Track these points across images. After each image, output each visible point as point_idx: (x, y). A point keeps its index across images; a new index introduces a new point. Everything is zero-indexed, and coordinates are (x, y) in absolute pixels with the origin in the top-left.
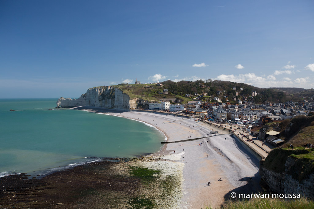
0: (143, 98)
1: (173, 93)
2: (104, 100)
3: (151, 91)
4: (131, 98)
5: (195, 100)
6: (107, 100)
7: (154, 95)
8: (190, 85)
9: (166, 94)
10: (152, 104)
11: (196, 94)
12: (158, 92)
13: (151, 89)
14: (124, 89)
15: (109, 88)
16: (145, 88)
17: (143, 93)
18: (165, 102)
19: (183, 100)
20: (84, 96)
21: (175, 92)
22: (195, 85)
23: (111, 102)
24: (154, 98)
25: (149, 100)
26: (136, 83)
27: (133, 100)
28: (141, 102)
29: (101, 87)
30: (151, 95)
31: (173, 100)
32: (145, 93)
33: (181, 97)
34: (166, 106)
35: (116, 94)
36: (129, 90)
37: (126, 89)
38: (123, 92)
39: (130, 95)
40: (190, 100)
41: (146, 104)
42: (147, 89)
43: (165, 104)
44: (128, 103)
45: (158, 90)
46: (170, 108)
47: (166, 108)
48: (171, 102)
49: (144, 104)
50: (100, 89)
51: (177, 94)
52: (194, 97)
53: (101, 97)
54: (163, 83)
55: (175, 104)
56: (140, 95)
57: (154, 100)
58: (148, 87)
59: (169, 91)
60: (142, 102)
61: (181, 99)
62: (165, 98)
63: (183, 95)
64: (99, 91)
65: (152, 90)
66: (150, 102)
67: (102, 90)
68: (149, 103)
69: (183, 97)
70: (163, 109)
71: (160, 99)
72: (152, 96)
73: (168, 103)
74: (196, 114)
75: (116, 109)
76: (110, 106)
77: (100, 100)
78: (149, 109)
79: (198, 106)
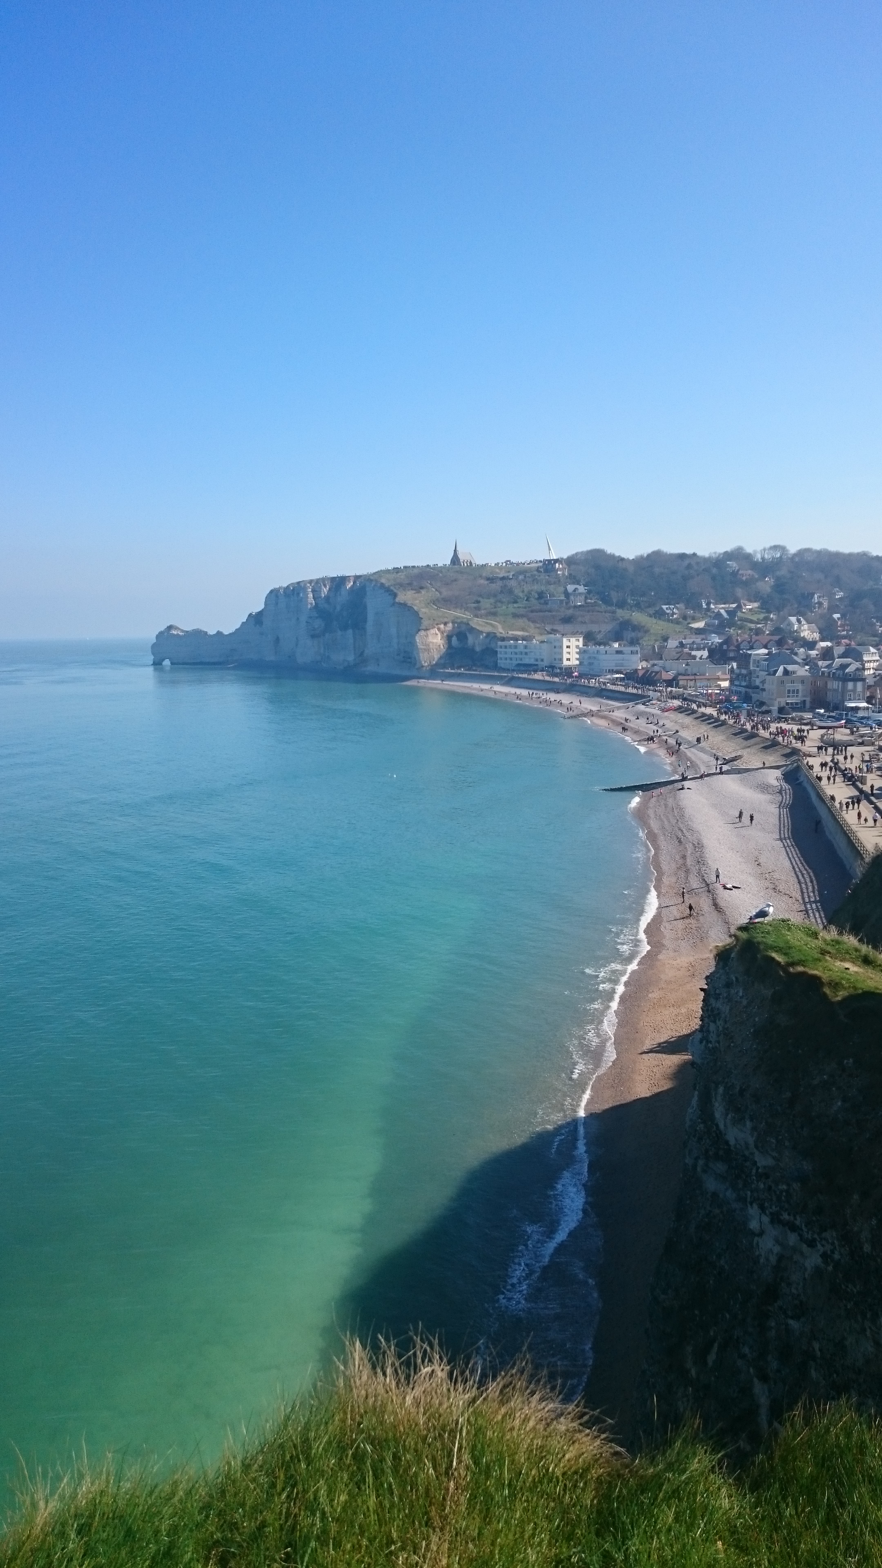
0: (478, 623)
1: (606, 601)
2: (327, 635)
3: (511, 591)
4: (425, 623)
5: (699, 631)
6: (340, 633)
7: (522, 611)
8: (689, 567)
9: (576, 607)
10: (510, 646)
11: (708, 604)
12: (541, 595)
13: (513, 583)
14: (401, 585)
15: (349, 585)
16: (491, 580)
17: (478, 602)
18: (563, 635)
19: (647, 631)
20: (256, 619)
21: (615, 596)
22: (705, 570)
23: (351, 641)
24: (521, 622)
25: (501, 630)
26: (455, 560)
27: (432, 631)
28: (466, 638)
29: (318, 581)
30: (512, 608)
31: (604, 628)
32: (486, 604)
33: (638, 617)
34: (565, 656)
35: (374, 604)
36: (423, 592)
37: (410, 584)
38: (397, 600)
39: (424, 611)
40: (678, 628)
41: (487, 649)
42: (496, 586)
43: (561, 647)
44: (413, 644)
45: (543, 588)
46: (581, 664)
47: (566, 663)
48: (589, 638)
49: (478, 649)
50: (313, 591)
51: (622, 605)
52: (694, 619)
53: (318, 624)
54: (571, 561)
55: (605, 644)
56: (467, 609)
57: (523, 630)
58: (503, 578)
59: (589, 592)
60: (471, 640)
61: (636, 628)
62: (567, 620)
63: (651, 611)
64: (311, 595)
65: (517, 591)
66: (503, 639)
67: (325, 591)
68: (500, 643)
69: (651, 616)
70: (553, 668)
71: (548, 628)
72: (515, 616)
73: (573, 640)
74: (681, 683)
75: (371, 668)
76: (351, 658)
77: (313, 636)
78: (496, 667)
79: (705, 653)
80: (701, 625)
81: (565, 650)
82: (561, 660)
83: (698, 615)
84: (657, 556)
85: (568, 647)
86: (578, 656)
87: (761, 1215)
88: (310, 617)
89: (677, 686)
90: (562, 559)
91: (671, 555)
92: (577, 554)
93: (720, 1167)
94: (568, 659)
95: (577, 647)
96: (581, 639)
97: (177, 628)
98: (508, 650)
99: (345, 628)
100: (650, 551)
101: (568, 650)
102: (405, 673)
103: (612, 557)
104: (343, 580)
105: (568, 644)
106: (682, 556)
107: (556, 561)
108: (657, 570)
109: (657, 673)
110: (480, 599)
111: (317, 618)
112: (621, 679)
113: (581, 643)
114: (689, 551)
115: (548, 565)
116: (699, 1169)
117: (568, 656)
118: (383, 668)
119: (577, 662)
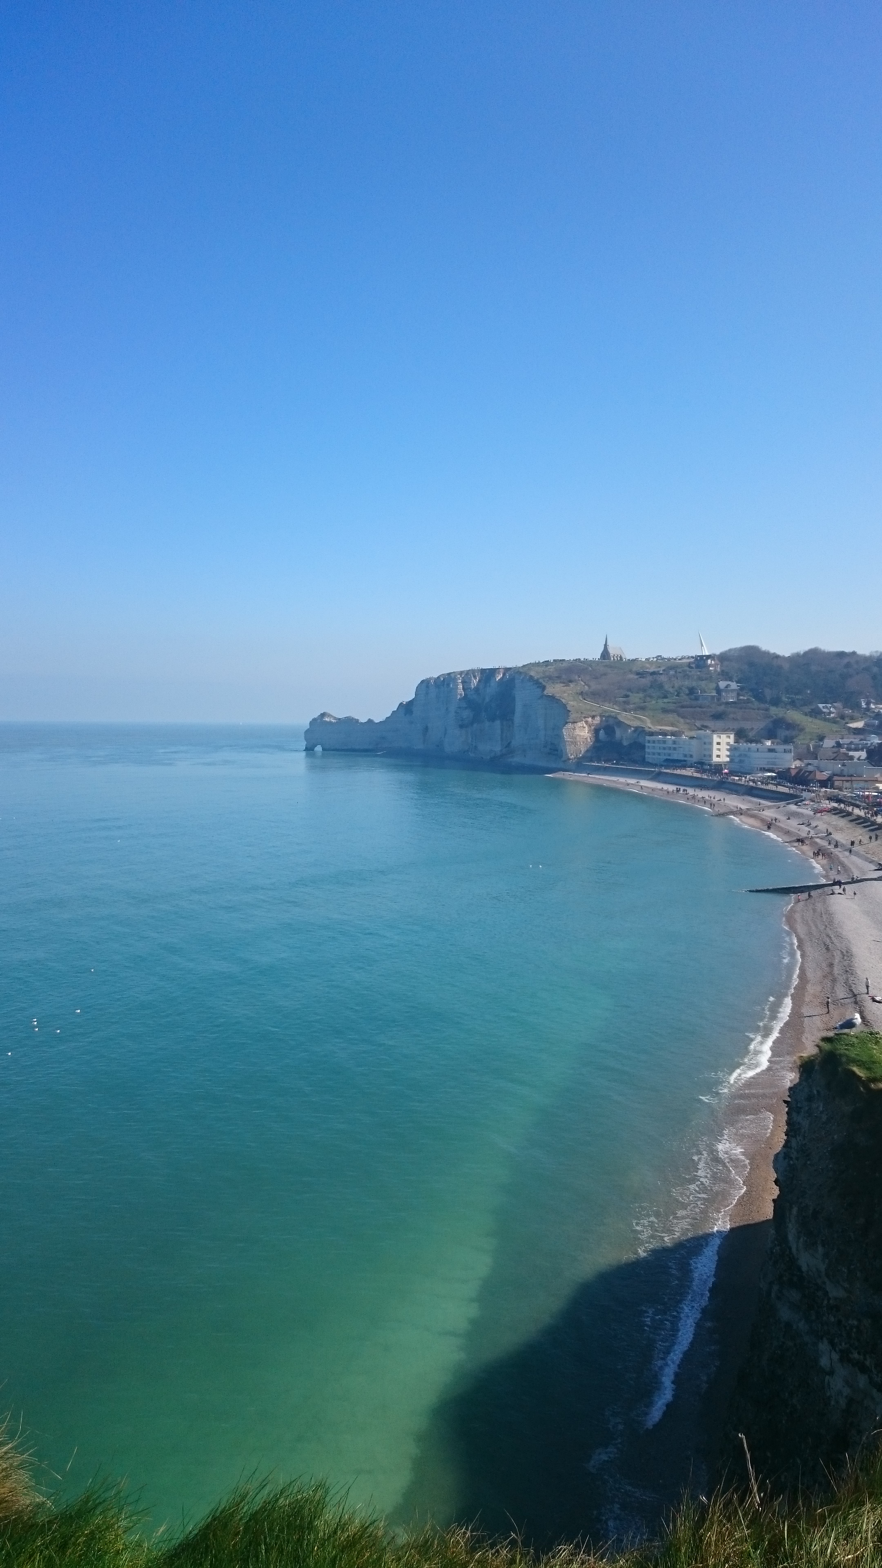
0: (626, 717)
1: (760, 698)
2: (475, 725)
3: (661, 686)
4: (573, 716)
5: (857, 731)
6: (487, 724)
7: (672, 707)
8: (848, 665)
9: (727, 703)
10: (659, 741)
11: (868, 704)
12: (692, 691)
13: (663, 678)
14: (550, 678)
15: (499, 677)
16: (641, 674)
17: (627, 696)
18: (713, 731)
19: (802, 730)
20: (406, 708)
21: (768, 693)
22: (867, 669)
23: (499, 732)
24: (671, 717)
25: (650, 725)
26: (605, 654)
27: (579, 724)
28: (614, 732)
29: (468, 673)
30: (661, 703)
31: (756, 725)
32: (636, 698)
33: (794, 715)
34: (715, 752)
35: (522, 696)
36: (572, 685)
37: (559, 677)
38: (545, 693)
39: (572, 704)
40: (835, 727)
41: (635, 743)
42: (646, 681)
43: (711, 743)
44: (560, 736)
45: (694, 684)
46: (732, 761)
47: (715, 759)
48: (740, 735)
49: (625, 743)
50: (463, 682)
51: (776, 702)
52: (853, 719)
53: (467, 714)
54: (723, 658)
55: (757, 742)
56: (615, 703)
57: (672, 725)
58: (653, 673)
59: (742, 689)
60: (618, 733)
61: (790, 726)
62: (718, 717)
63: (807, 709)
64: (461, 686)
65: (667, 687)
66: (652, 734)
67: (475, 682)
68: (648, 738)
69: (806, 715)
70: (703, 765)
71: (698, 724)
72: (665, 711)
73: (724, 736)
74: (836, 783)
75: (517, 759)
76: (498, 748)
77: (461, 726)
78: (643, 762)
79: (863, 754)
80: (859, 724)
81: (715, 746)
82: (711, 756)
83: (856, 714)
84: (813, 655)
85: (718, 744)
86: (728, 753)
87: (831, 1351)
88: (460, 708)
89: (832, 787)
90: (715, 655)
91: (829, 653)
92: (730, 650)
93: (794, 1295)
94: (718, 756)
95: (728, 744)
96: (732, 736)
97: (329, 716)
98: (656, 745)
99: (492, 719)
100: (807, 648)
101: (718, 747)
102: (554, 765)
103: (767, 654)
104: (493, 672)
105: (718, 740)
106: (841, 655)
107: (708, 657)
108: (814, 668)
109: (811, 772)
110: (629, 693)
111: (466, 708)
112: (772, 778)
113: (731, 740)
114: (848, 650)
115: (700, 661)
116: (773, 1295)
117: (718, 753)
118: (528, 761)
119: (728, 759)
